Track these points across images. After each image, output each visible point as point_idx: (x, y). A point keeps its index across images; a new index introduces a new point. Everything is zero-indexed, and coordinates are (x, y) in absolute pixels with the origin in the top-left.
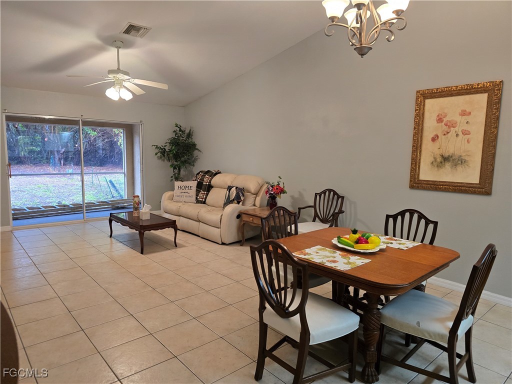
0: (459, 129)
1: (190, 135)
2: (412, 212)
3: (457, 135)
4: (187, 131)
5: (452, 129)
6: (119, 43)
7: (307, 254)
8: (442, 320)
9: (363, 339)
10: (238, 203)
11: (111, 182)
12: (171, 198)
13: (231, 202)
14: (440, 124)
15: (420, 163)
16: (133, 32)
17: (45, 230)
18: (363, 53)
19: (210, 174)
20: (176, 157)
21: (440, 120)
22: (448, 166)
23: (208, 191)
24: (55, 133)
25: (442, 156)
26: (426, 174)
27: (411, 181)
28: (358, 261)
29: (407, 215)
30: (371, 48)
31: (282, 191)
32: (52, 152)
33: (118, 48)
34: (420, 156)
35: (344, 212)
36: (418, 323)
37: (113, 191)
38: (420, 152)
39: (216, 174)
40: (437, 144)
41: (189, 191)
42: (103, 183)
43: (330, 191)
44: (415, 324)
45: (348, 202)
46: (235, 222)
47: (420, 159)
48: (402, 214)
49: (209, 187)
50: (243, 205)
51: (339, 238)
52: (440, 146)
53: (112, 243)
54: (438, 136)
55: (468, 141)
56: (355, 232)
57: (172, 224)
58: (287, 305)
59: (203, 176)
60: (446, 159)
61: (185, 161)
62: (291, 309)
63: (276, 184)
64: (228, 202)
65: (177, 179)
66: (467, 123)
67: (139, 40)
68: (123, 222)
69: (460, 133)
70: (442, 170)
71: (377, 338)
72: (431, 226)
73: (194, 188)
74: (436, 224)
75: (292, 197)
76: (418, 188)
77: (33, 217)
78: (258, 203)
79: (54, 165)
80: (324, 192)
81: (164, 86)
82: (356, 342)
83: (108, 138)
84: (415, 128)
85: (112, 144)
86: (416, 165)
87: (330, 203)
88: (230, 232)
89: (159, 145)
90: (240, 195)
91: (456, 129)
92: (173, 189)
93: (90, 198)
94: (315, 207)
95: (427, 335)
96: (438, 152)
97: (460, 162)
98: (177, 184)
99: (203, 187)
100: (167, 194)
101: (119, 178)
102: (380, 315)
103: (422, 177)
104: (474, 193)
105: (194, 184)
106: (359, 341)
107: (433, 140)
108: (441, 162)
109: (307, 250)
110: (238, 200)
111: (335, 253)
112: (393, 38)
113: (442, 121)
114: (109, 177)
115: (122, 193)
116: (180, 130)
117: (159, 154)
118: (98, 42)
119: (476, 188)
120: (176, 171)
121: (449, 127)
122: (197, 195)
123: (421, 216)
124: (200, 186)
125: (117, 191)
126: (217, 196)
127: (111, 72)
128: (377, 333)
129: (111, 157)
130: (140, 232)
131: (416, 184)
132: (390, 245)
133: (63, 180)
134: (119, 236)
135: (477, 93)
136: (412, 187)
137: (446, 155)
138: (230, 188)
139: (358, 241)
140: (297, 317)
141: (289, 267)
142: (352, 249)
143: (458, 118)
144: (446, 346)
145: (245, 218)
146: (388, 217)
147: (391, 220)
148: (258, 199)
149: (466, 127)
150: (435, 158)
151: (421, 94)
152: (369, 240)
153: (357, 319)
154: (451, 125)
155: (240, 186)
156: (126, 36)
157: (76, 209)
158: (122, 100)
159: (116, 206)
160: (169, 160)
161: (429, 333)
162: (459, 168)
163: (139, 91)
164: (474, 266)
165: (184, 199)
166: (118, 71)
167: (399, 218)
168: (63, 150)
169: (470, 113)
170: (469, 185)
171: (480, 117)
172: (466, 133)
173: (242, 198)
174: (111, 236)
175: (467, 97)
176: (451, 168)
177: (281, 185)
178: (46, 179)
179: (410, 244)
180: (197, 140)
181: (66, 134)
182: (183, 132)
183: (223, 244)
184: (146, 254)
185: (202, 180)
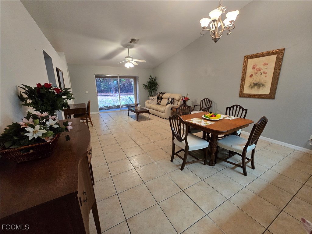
0: (262, 71)
1: (155, 80)
2: (237, 106)
3: (261, 74)
4: (154, 78)
5: (259, 71)
6: (129, 47)
7: (191, 120)
8: (241, 145)
9: (210, 151)
10: (172, 104)
11: (129, 98)
12: (148, 103)
13: (169, 104)
14: (254, 70)
15: (244, 86)
16: (133, 42)
17: (109, 113)
18: (216, 41)
19: (162, 94)
20: (150, 88)
21: (254, 68)
22: (256, 87)
23: (161, 100)
24: (112, 81)
25: (254, 83)
26: (246, 91)
27: (240, 94)
28: (210, 123)
29: (235, 107)
30: (220, 39)
31: (188, 99)
32: (112, 88)
33: (128, 48)
34: (244, 83)
35: (212, 107)
36: (231, 146)
37: (131, 101)
38: (244, 82)
39: (164, 93)
40: (252, 78)
41: (154, 100)
42: (127, 98)
43: (207, 99)
44: (230, 146)
45: (214, 103)
46: (170, 111)
47: (244, 85)
48: (233, 107)
49: (162, 99)
50: (173, 105)
51: (205, 115)
52: (253, 79)
53: (129, 118)
54: (252, 75)
55: (266, 77)
56: (211, 113)
57: (148, 112)
58: (181, 137)
59: (160, 94)
60: (255, 84)
61: (153, 89)
62: (183, 138)
63: (186, 96)
64: (168, 103)
65: (150, 96)
66: (266, 68)
67: (135, 45)
68: (132, 111)
69: (263, 73)
70: (254, 89)
71: (215, 150)
72: (244, 111)
73: (156, 99)
74: (246, 110)
75: (192, 102)
76: (242, 97)
77: (106, 110)
78: (179, 104)
79: (112, 93)
80: (204, 99)
81: (144, 61)
82: (207, 151)
83: (129, 83)
84: (243, 72)
85: (130, 85)
86: (242, 87)
87: (207, 103)
88: (168, 114)
89: (144, 84)
90: (172, 101)
91: (261, 71)
92: (149, 100)
93: (123, 103)
94: (200, 105)
95: (234, 150)
96: (252, 82)
97: (261, 86)
98: (150, 97)
99: (159, 98)
100: (147, 101)
101: (132, 96)
102: (217, 143)
103: (245, 92)
104: (267, 98)
105: (156, 97)
106: (208, 151)
107: (250, 76)
108: (253, 86)
109: (192, 119)
110: (171, 103)
111: (202, 120)
112: (230, 33)
113: (255, 68)
114: (129, 96)
115: (133, 102)
116: (152, 78)
117: (144, 87)
118: (121, 47)
119: (268, 96)
120: (150, 93)
121: (258, 71)
122: (157, 102)
123: (241, 107)
124: (158, 98)
125: (132, 101)
126: (164, 101)
127: (126, 57)
128: (215, 149)
129: (130, 89)
130: (137, 114)
131: (242, 95)
132: (225, 118)
133: (115, 97)
134: (131, 115)
135: (272, 55)
136: (240, 96)
137: (256, 83)
138: (169, 99)
139: (212, 116)
140: (184, 141)
141: (185, 125)
142: (209, 119)
143: (262, 67)
144: (242, 154)
145: (174, 109)
146: (227, 108)
147: (228, 109)
148: (179, 103)
149: (265, 70)
150: (250, 84)
151: (246, 57)
152: (216, 116)
153: (208, 143)
154: (259, 70)
155: (172, 98)
156: (131, 44)
157: (118, 107)
158: (130, 68)
159: (131, 106)
160: (148, 89)
161: (235, 149)
162: (261, 88)
163: (136, 64)
164: (255, 124)
165: (153, 103)
166: (129, 57)
167: (232, 108)
168: (115, 87)
169: (268, 64)
170: (264, 95)
171: (272, 65)
172: (265, 73)
173: (173, 102)
174: (128, 116)
175: (267, 57)
176: (258, 88)
177: (188, 97)
178: (109, 97)
179: (233, 118)
180: (157, 81)
181: (115, 82)
182: (153, 78)
183: (166, 119)
184: (139, 121)
185: (159, 96)
